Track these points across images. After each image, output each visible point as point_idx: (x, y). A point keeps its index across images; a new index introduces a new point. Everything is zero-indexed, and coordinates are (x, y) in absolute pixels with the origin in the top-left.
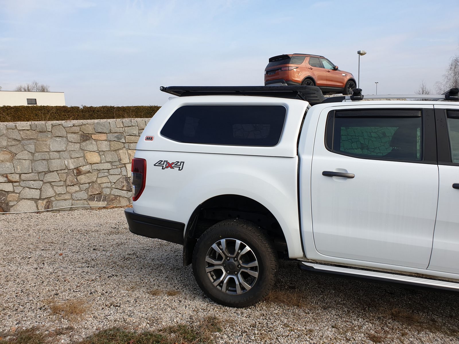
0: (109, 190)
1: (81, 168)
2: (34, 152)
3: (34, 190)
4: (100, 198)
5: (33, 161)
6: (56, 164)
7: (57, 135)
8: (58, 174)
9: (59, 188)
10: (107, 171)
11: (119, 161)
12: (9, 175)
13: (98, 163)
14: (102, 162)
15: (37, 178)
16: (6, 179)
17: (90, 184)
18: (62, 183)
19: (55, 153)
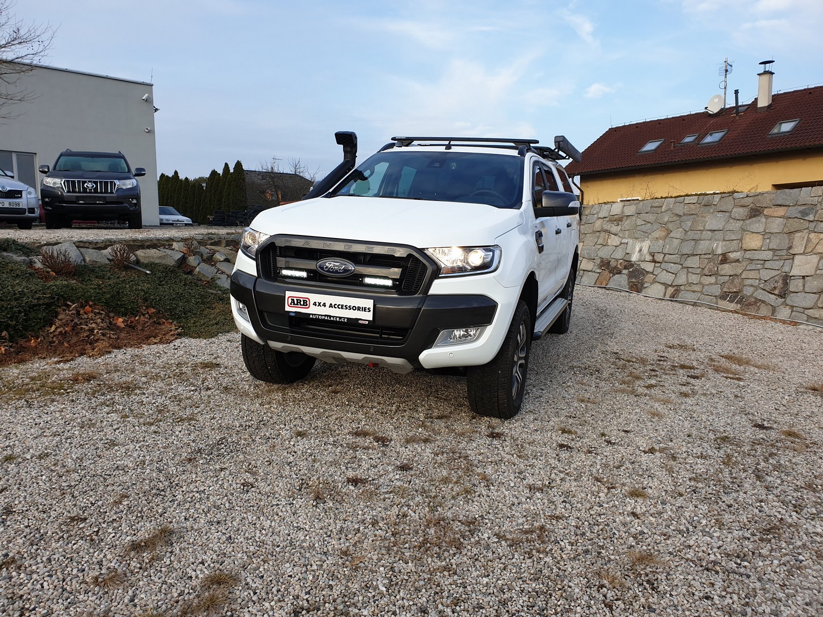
0: (752, 289)
1: (730, 254)
2: (687, 230)
3: (670, 274)
4: (735, 297)
5: (683, 240)
6: (703, 246)
7: (721, 209)
8: (700, 258)
9: (694, 276)
10: (762, 262)
11: (787, 250)
12: (656, 254)
13: (755, 250)
14: (763, 249)
15: (679, 261)
16: (651, 258)
17: (731, 278)
18: (699, 271)
19: (709, 232)
